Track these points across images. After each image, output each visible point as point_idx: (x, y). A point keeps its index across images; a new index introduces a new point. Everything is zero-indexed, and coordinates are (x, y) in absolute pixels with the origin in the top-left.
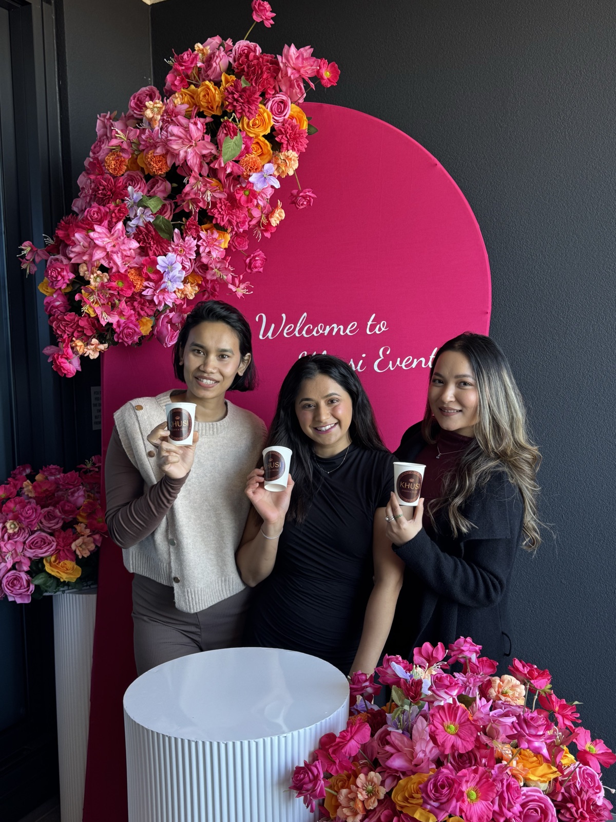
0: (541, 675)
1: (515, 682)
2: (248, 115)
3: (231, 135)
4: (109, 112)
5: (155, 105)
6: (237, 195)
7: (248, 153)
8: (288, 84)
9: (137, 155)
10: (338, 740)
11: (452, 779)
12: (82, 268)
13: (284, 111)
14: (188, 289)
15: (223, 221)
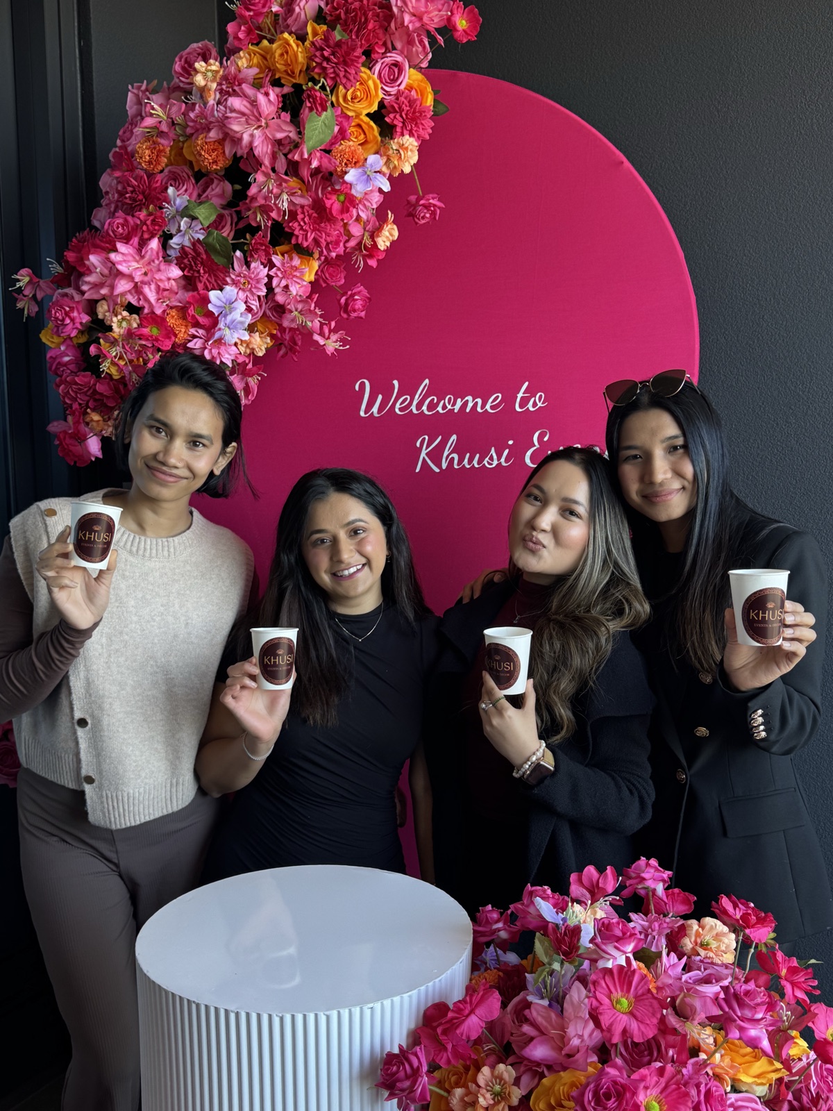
0: (761, 921)
1: (721, 928)
2: (344, 82)
3: (317, 110)
4: (145, 82)
5: (209, 68)
6: (326, 201)
7: (344, 138)
8: (405, 38)
9: (183, 142)
10: (450, 1015)
11: (623, 1086)
12: (102, 306)
13: (398, 78)
14: (256, 340)
15: (307, 240)
